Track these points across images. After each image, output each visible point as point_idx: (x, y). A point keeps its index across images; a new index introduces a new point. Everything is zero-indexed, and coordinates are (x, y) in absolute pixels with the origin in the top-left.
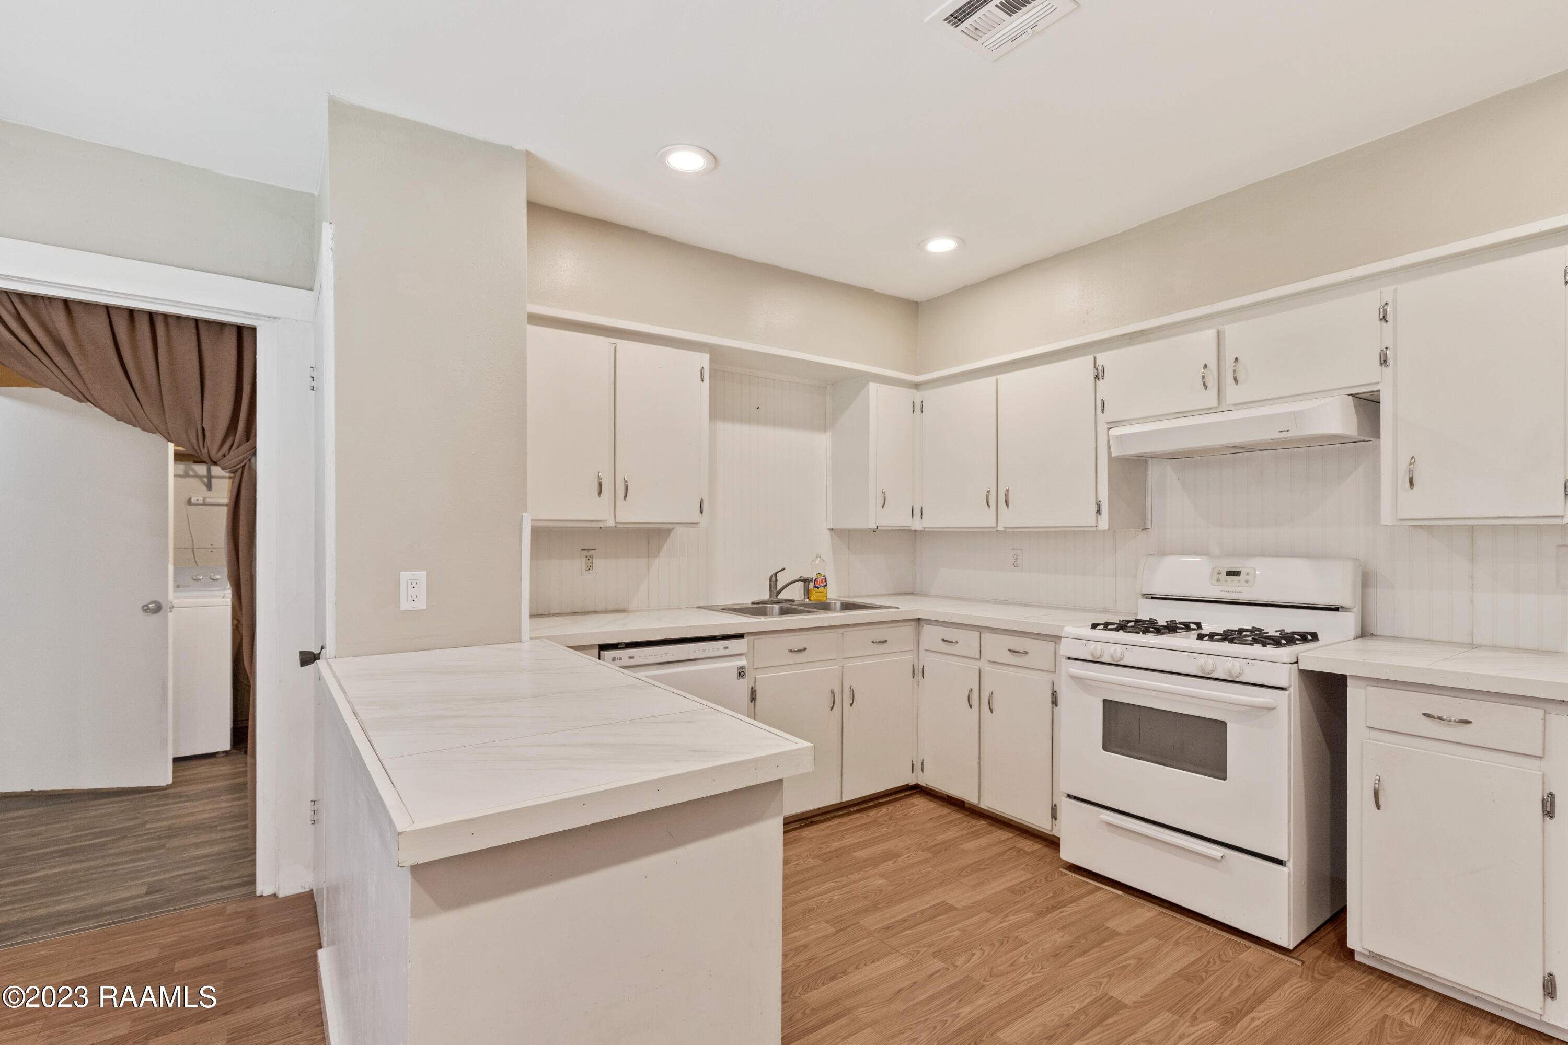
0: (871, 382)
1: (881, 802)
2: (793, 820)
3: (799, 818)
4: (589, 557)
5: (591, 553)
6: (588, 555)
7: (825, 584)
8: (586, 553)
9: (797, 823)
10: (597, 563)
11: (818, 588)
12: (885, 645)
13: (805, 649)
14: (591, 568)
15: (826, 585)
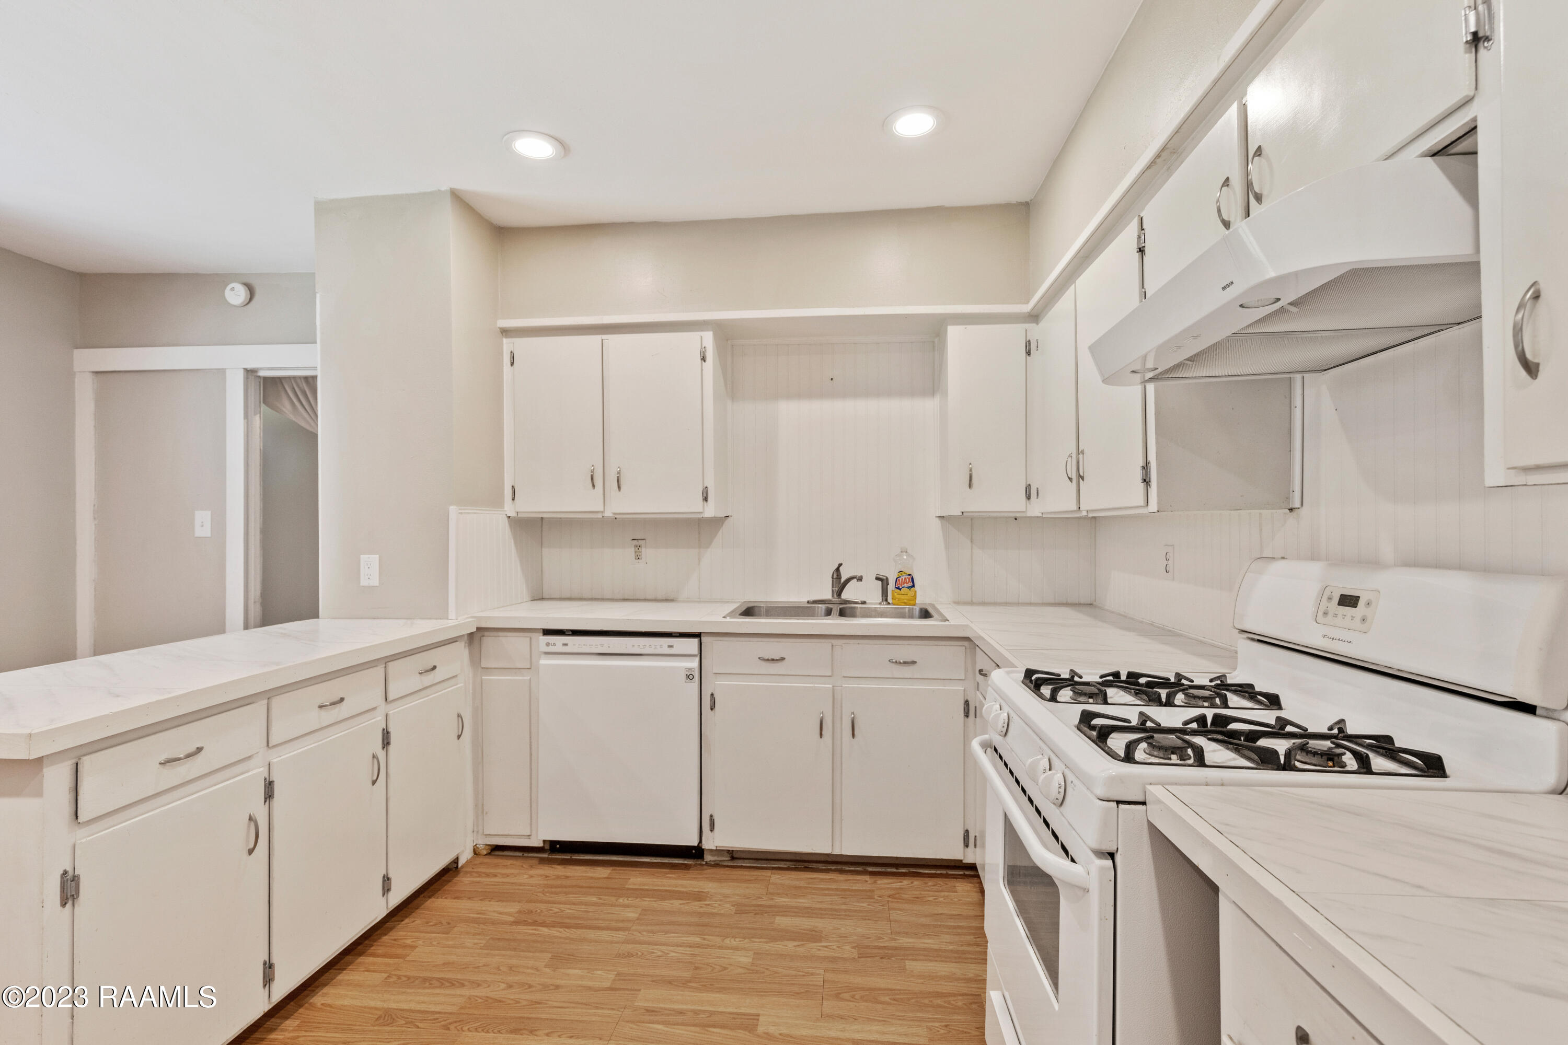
0: (950, 325)
1: (920, 873)
2: (789, 857)
3: (798, 858)
4: (638, 547)
5: (640, 543)
6: (638, 544)
7: (911, 584)
8: (635, 543)
9: (788, 863)
10: (647, 552)
11: (900, 589)
12: (912, 667)
13: (783, 659)
14: (640, 558)
15: (913, 586)
